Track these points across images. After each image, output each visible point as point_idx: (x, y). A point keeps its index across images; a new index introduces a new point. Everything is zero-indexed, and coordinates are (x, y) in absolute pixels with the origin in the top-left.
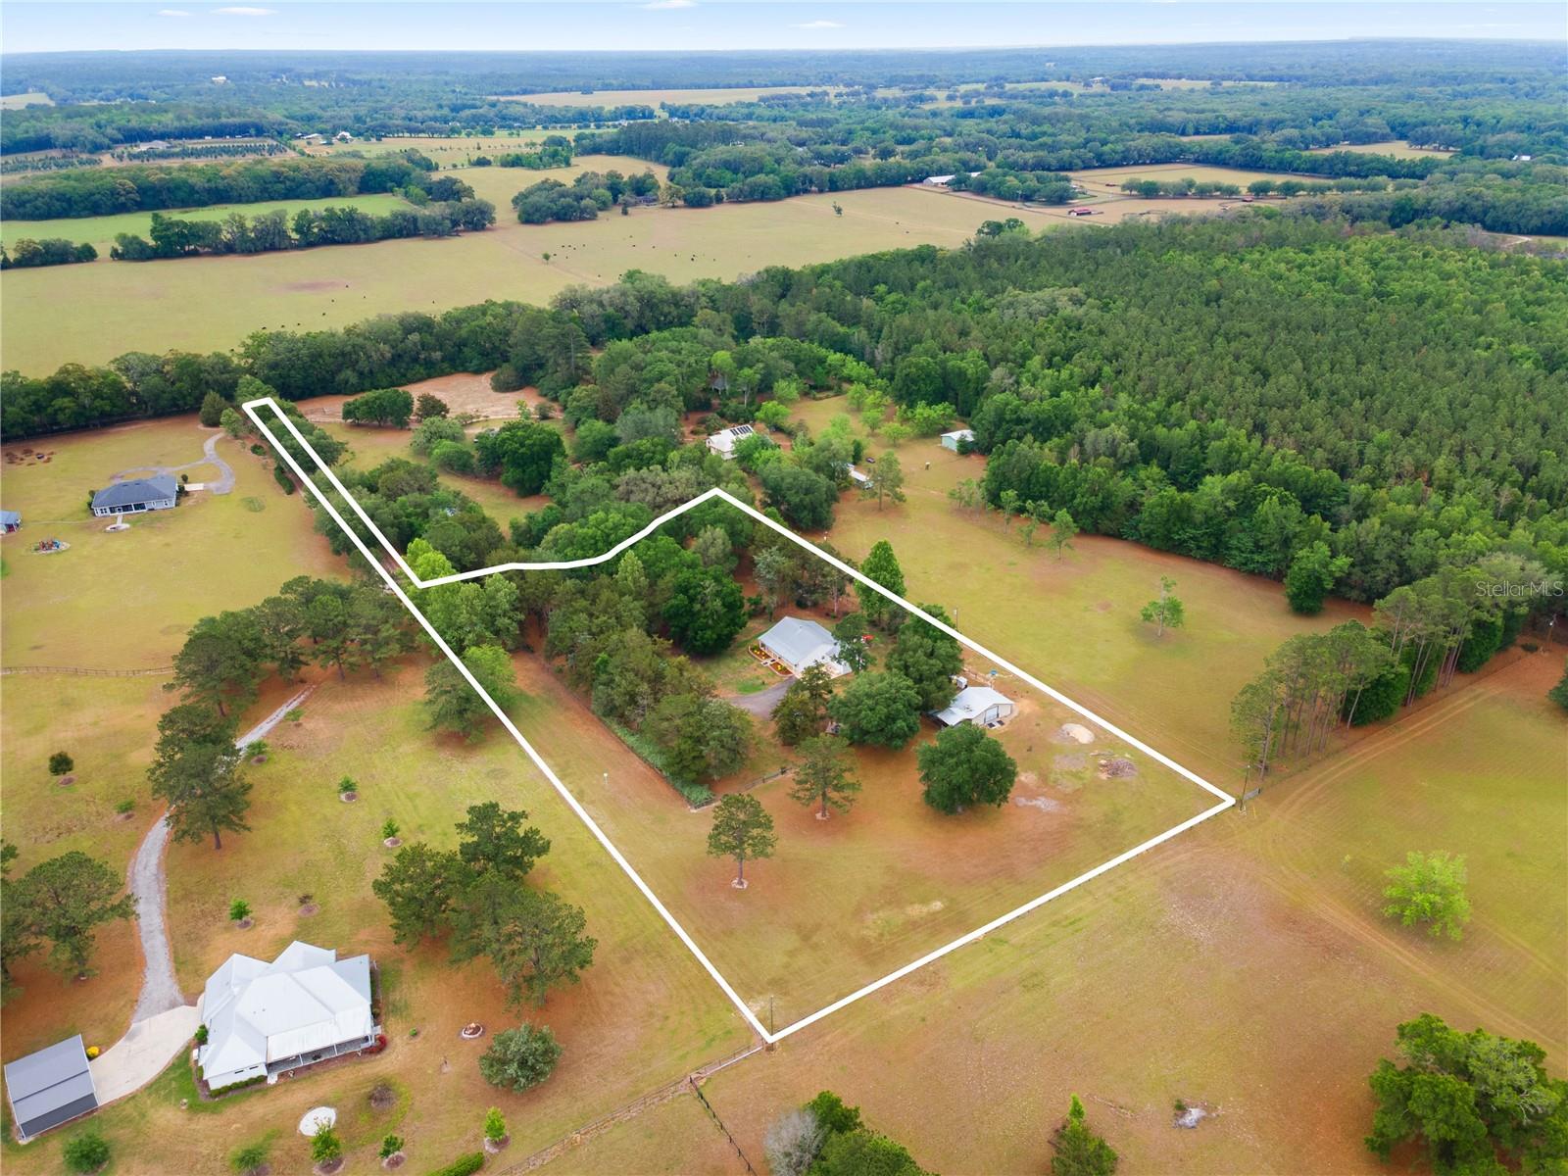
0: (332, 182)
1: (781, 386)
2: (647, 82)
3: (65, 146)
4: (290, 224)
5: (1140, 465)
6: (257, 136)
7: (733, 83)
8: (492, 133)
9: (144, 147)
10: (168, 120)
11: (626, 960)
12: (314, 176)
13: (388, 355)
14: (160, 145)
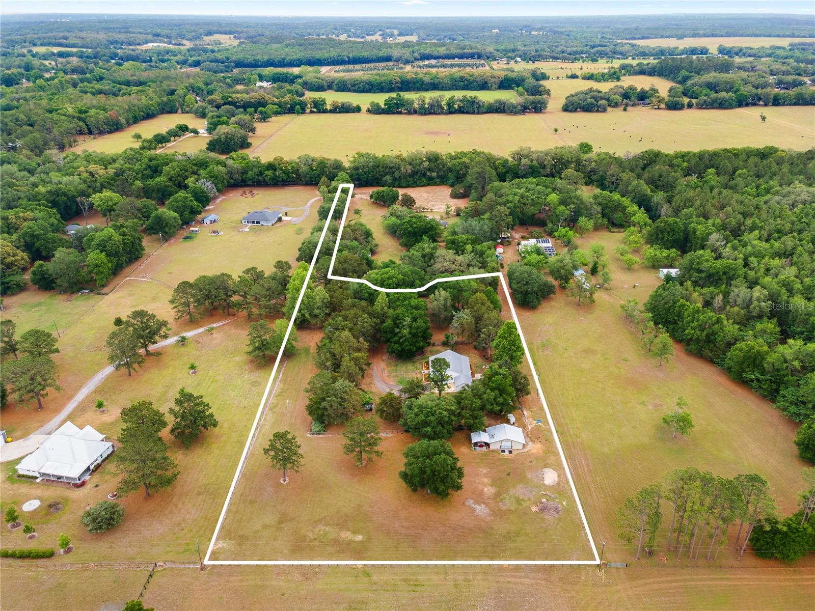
0: (486, 83)
1: (583, 221)
2: (723, 33)
3: (395, 61)
4: (444, 103)
5: (765, 319)
6: (478, 58)
7: (781, 34)
8: (597, 61)
9: (427, 62)
10: (442, 50)
11: (199, 494)
12: (478, 79)
13: (409, 171)
14: (433, 62)
